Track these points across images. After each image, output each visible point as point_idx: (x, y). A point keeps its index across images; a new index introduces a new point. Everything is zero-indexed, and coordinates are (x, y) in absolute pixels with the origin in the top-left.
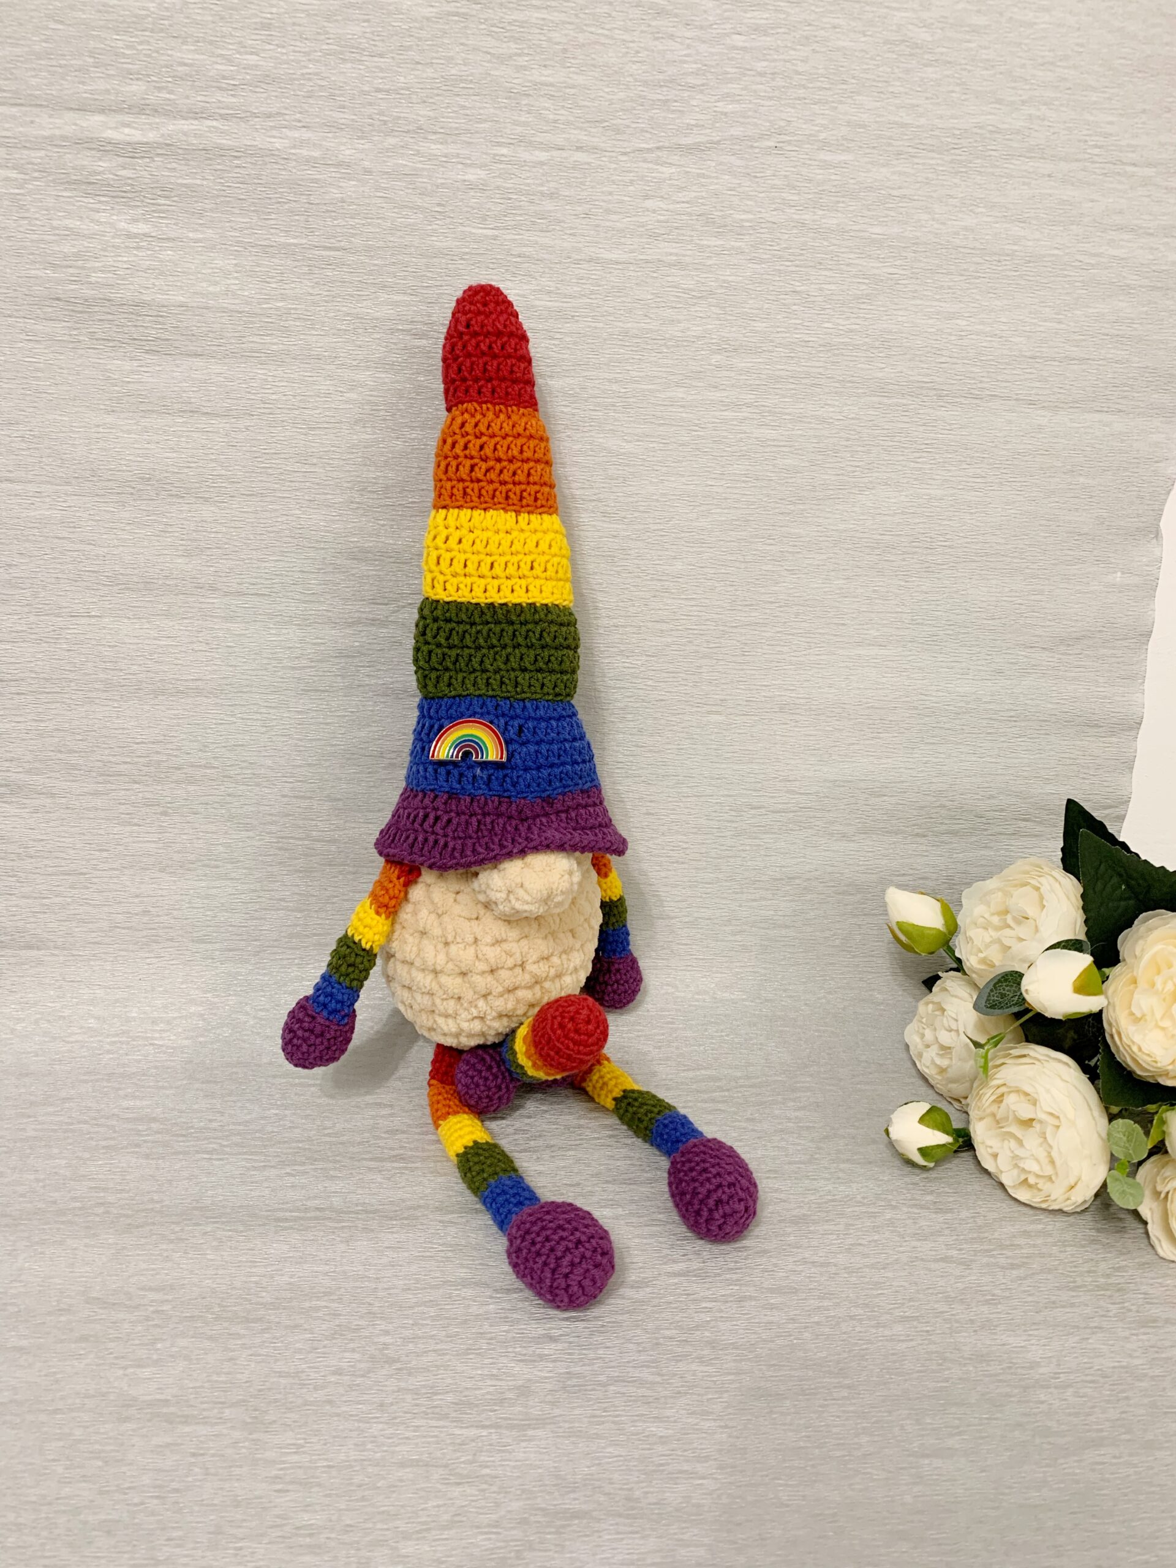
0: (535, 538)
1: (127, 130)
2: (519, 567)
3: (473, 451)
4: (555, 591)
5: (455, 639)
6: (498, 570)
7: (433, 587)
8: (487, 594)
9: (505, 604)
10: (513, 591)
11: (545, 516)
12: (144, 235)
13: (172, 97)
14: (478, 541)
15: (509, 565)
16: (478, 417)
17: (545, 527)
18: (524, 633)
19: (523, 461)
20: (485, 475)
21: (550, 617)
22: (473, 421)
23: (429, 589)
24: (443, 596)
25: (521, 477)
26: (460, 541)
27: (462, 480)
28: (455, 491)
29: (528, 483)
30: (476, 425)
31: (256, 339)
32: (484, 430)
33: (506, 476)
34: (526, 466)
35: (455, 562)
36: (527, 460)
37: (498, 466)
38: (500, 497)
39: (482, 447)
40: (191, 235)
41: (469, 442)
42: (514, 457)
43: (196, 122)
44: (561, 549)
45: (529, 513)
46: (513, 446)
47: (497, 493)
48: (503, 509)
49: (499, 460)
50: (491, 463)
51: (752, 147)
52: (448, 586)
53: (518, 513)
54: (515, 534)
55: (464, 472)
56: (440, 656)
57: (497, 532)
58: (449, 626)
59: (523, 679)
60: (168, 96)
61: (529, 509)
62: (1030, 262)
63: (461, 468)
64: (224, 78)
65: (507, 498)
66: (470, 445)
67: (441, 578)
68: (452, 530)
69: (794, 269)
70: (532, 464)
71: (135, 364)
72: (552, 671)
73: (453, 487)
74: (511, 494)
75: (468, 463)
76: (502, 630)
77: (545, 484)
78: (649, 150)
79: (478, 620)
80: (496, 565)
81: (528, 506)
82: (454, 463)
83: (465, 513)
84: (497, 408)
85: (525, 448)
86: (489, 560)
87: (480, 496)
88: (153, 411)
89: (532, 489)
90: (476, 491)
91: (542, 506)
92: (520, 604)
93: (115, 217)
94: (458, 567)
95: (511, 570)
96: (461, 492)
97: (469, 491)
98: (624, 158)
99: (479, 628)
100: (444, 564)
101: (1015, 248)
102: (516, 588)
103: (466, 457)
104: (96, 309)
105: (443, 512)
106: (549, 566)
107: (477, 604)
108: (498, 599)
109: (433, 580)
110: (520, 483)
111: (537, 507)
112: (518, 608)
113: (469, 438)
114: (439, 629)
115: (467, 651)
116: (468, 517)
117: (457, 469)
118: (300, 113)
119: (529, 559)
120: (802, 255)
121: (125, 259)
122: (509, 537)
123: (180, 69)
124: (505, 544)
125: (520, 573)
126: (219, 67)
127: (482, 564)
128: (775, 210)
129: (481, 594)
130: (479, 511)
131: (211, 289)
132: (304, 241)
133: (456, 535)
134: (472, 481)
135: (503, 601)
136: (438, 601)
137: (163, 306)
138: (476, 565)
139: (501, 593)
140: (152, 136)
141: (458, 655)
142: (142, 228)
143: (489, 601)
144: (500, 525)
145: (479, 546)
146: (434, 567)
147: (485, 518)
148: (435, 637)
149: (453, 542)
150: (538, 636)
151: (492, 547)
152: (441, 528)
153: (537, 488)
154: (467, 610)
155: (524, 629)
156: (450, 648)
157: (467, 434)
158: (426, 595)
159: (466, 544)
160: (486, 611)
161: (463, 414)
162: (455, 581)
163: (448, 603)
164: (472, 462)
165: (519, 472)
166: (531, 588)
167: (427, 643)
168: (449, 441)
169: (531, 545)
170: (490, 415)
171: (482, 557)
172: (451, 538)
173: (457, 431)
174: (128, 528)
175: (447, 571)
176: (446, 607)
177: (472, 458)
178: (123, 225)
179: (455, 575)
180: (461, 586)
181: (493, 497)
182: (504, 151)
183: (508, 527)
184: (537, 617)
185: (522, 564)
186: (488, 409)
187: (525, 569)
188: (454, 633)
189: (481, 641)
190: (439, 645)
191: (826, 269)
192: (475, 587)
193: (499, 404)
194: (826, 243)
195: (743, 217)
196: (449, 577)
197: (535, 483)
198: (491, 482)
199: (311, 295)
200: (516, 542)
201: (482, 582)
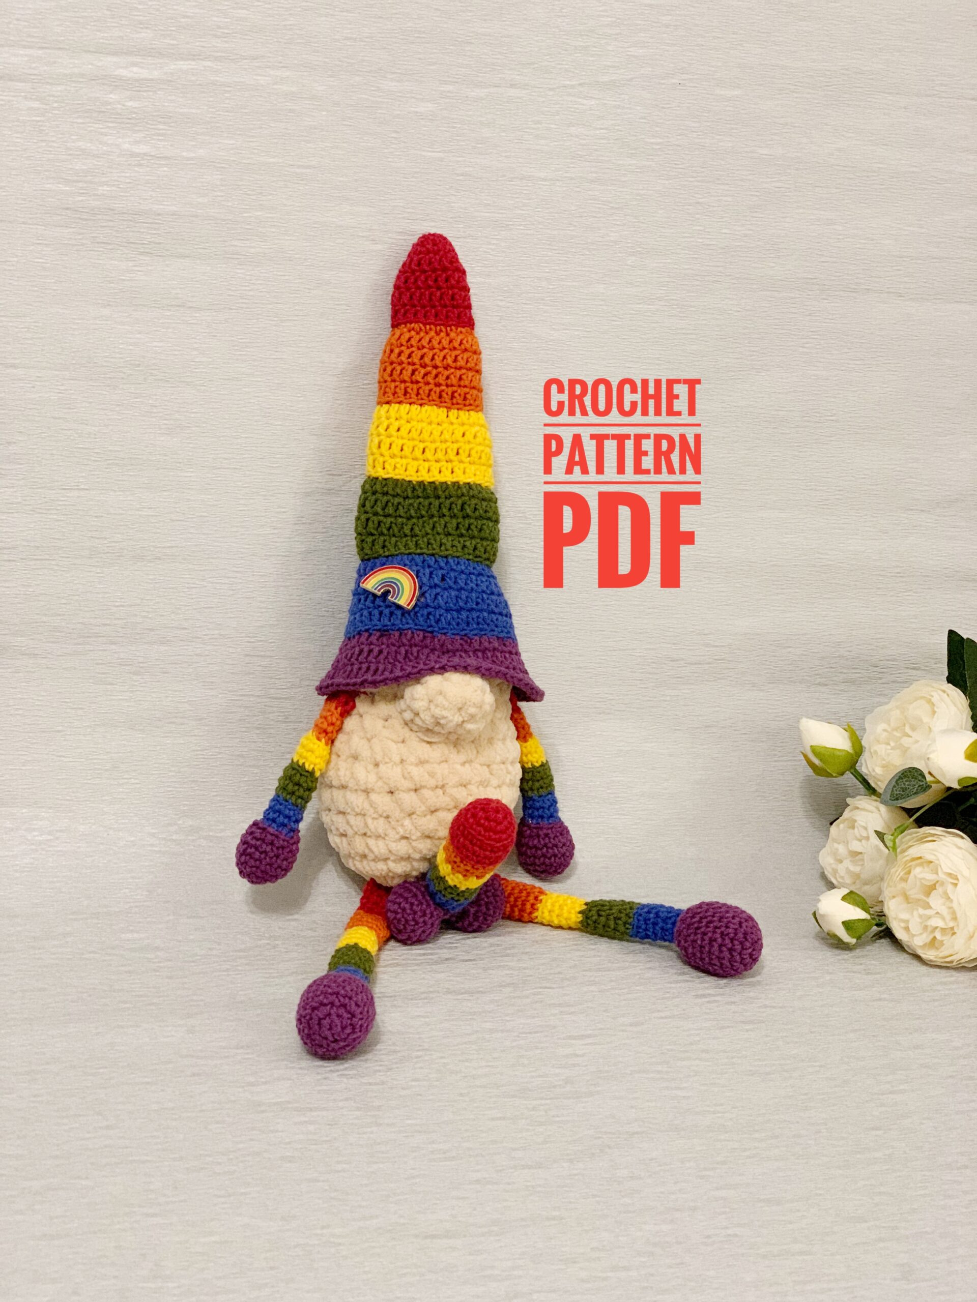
0: (462, 430)
1: (135, 69)
2: (446, 452)
3: (416, 359)
4: (478, 473)
5: (390, 510)
6: (429, 455)
7: (374, 467)
8: (419, 474)
9: (433, 483)
10: (440, 472)
11: (472, 413)
12: (145, 154)
13: (175, 42)
14: (413, 430)
15: (438, 451)
16: (422, 334)
17: (471, 420)
18: (448, 506)
19: (456, 368)
20: (423, 378)
21: (471, 493)
22: (418, 337)
23: (370, 468)
24: (382, 474)
25: (454, 380)
26: (398, 430)
27: (404, 381)
28: (398, 390)
29: (460, 386)
30: (420, 340)
31: (236, 243)
32: (425, 344)
33: (441, 379)
34: (458, 373)
35: (394, 446)
36: (460, 368)
37: (434, 372)
38: (434, 396)
39: (422, 357)
40: (184, 154)
41: (413, 352)
42: (448, 365)
43: (193, 63)
44: (485, 439)
45: (458, 409)
46: (448, 357)
47: (432, 393)
48: (436, 405)
49: (436, 367)
50: (429, 369)
51: (660, 83)
52: (387, 466)
53: (449, 408)
54: (445, 425)
55: (406, 375)
56: (376, 522)
57: (430, 423)
58: (385, 498)
59: (447, 541)
60: (172, 42)
61: (458, 406)
62: (893, 177)
63: (404, 372)
64: (219, 27)
65: (440, 397)
66: (414, 355)
67: (381, 459)
68: (392, 420)
69: (696, 184)
70: (464, 371)
71: (131, 264)
72: (472, 537)
73: (396, 387)
74: (444, 395)
75: (410, 368)
76: (430, 504)
77: (474, 388)
78: (573, 87)
79: (410, 495)
80: (427, 450)
81: (458, 404)
82: (399, 368)
83: (405, 407)
84: (438, 328)
85: (459, 358)
86: (422, 446)
87: (418, 394)
88: (144, 306)
89: (462, 391)
90: (415, 390)
91: (471, 405)
92: (446, 483)
93: (120, 140)
94: (396, 449)
95: (440, 455)
96: (403, 391)
97: (409, 390)
98: (551, 93)
99: (411, 501)
100: (385, 447)
101: (881, 166)
102: (443, 469)
103: (409, 363)
104: (99, 217)
105: (386, 407)
106: (473, 453)
107: (410, 481)
108: (427, 478)
109: (374, 461)
110: (452, 386)
111: (465, 405)
112: (444, 486)
113: (414, 349)
114: (376, 501)
115: (400, 520)
116: (407, 411)
117: (401, 373)
118: (282, 56)
119: (455, 446)
120: (703, 172)
121: (128, 175)
122: (440, 428)
123: (183, 20)
124: (436, 434)
125: (447, 457)
126: (215, 19)
127: (416, 449)
128: (680, 135)
129: (413, 473)
130: (416, 406)
131: (200, 200)
132: (281, 160)
133: (396, 425)
134: (412, 382)
135: (431, 480)
136: (377, 478)
137: (159, 215)
138: (411, 449)
139: (431, 473)
140: (156, 74)
141: (391, 523)
142: (142, 149)
143: (420, 479)
144: (433, 419)
145: (414, 434)
146: (375, 450)
147: (420, 412)
148: (372, 507)
149: (393, 430)
150: (459, 507)
151: (425, 435)
152: (383, 419)
153: (467, 390)
154: (402, 486)
155: (448, 502)
156: (385, 516)
157: (412, 346)
158: (368, 474)
159: (404, 432)
160: (417, 488)
161: (409, 331)
162: (393, 461)
163: (386, 479)
164: (413, 367)
165: (452, 376)
166: (456, 469)
167: (366, 512)
168: (397, 351)
169: (458, 435)
170: (432, 333)
171: (416, 443)
172: (391, 427)
173: (404, 343)
174: (117, 409)
175: (386, 453)
176: (384, 483)
177: (414, 364)
178: (126, 146)
179: (393, 456)
180: (398, 466)
181: (429, 395)
182: (451, 88)
183: (439, 420)
184: (459, 492)
185: (449, 451)
186: (431, 329)
187: (451, 454)
188: (390, 504)
189: (412, 512)
190: (376, 514)
191: (723, 184)
192: (409, 468)
193: (440, 325)
194: (723, 163)
195: (652, 141)
196: (387, 458)
197: (465, 386)
198: (428, 383)
199: (285, 205)
200: (445, 432)
201: (416, 463)
